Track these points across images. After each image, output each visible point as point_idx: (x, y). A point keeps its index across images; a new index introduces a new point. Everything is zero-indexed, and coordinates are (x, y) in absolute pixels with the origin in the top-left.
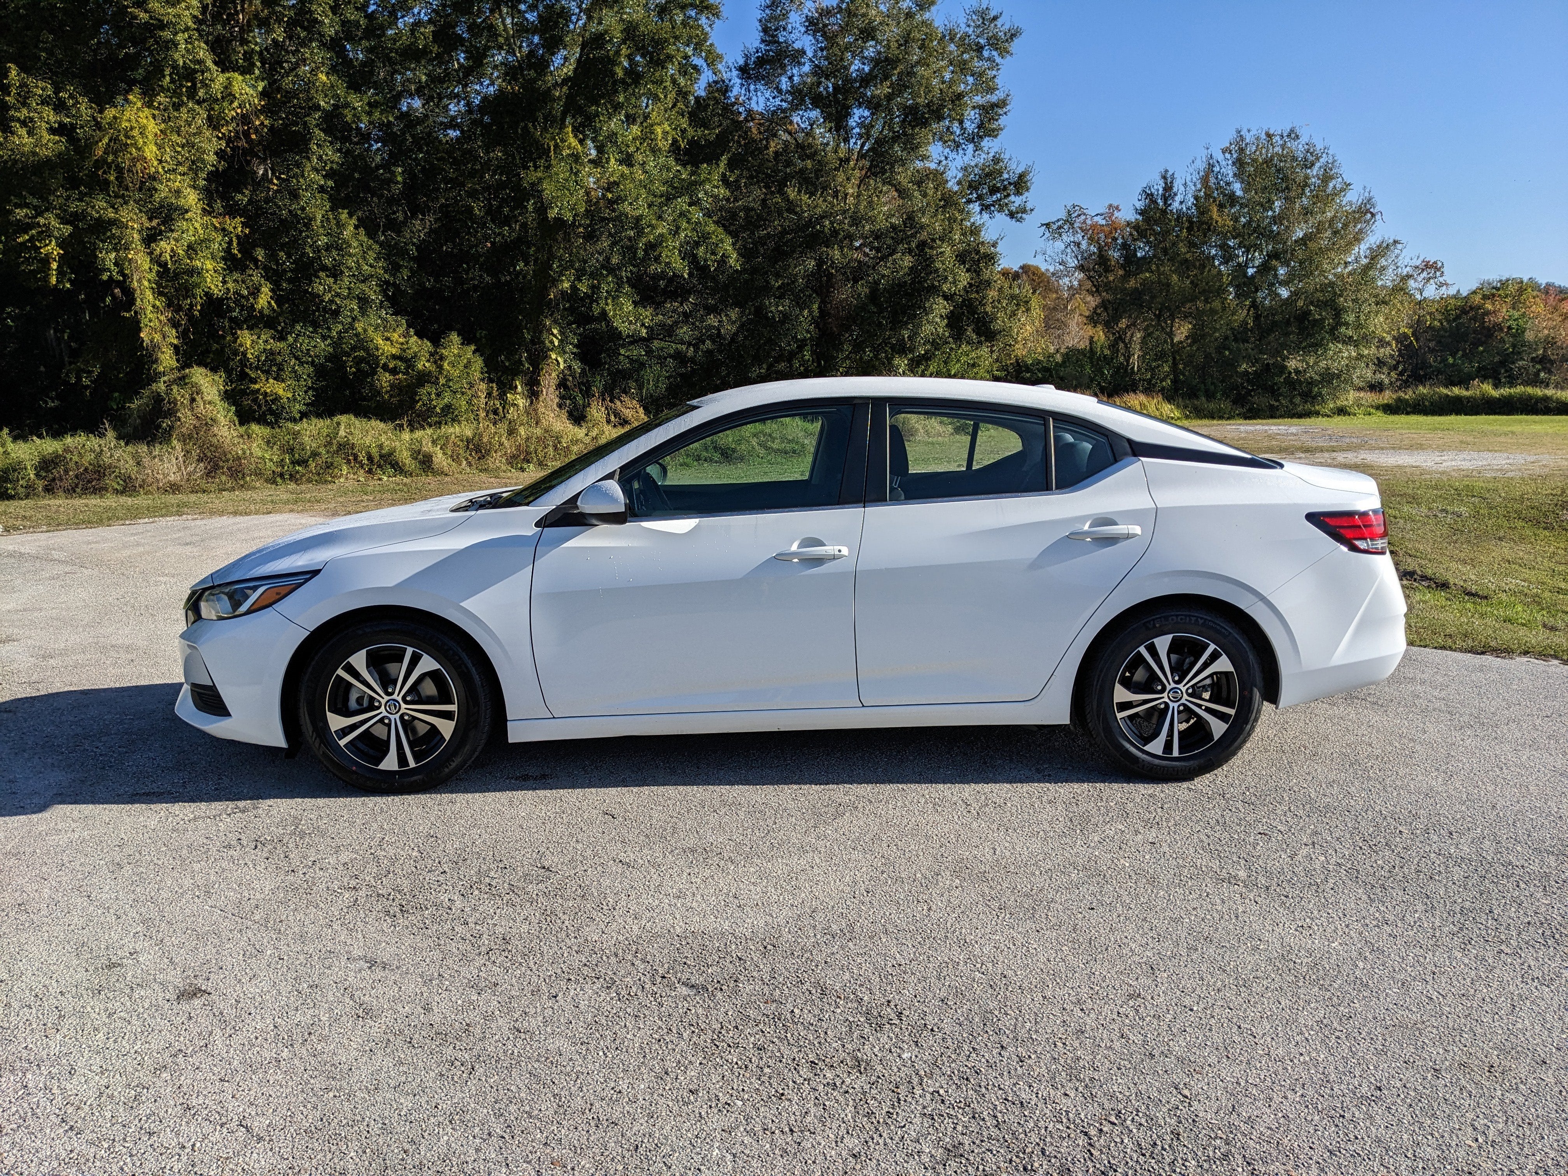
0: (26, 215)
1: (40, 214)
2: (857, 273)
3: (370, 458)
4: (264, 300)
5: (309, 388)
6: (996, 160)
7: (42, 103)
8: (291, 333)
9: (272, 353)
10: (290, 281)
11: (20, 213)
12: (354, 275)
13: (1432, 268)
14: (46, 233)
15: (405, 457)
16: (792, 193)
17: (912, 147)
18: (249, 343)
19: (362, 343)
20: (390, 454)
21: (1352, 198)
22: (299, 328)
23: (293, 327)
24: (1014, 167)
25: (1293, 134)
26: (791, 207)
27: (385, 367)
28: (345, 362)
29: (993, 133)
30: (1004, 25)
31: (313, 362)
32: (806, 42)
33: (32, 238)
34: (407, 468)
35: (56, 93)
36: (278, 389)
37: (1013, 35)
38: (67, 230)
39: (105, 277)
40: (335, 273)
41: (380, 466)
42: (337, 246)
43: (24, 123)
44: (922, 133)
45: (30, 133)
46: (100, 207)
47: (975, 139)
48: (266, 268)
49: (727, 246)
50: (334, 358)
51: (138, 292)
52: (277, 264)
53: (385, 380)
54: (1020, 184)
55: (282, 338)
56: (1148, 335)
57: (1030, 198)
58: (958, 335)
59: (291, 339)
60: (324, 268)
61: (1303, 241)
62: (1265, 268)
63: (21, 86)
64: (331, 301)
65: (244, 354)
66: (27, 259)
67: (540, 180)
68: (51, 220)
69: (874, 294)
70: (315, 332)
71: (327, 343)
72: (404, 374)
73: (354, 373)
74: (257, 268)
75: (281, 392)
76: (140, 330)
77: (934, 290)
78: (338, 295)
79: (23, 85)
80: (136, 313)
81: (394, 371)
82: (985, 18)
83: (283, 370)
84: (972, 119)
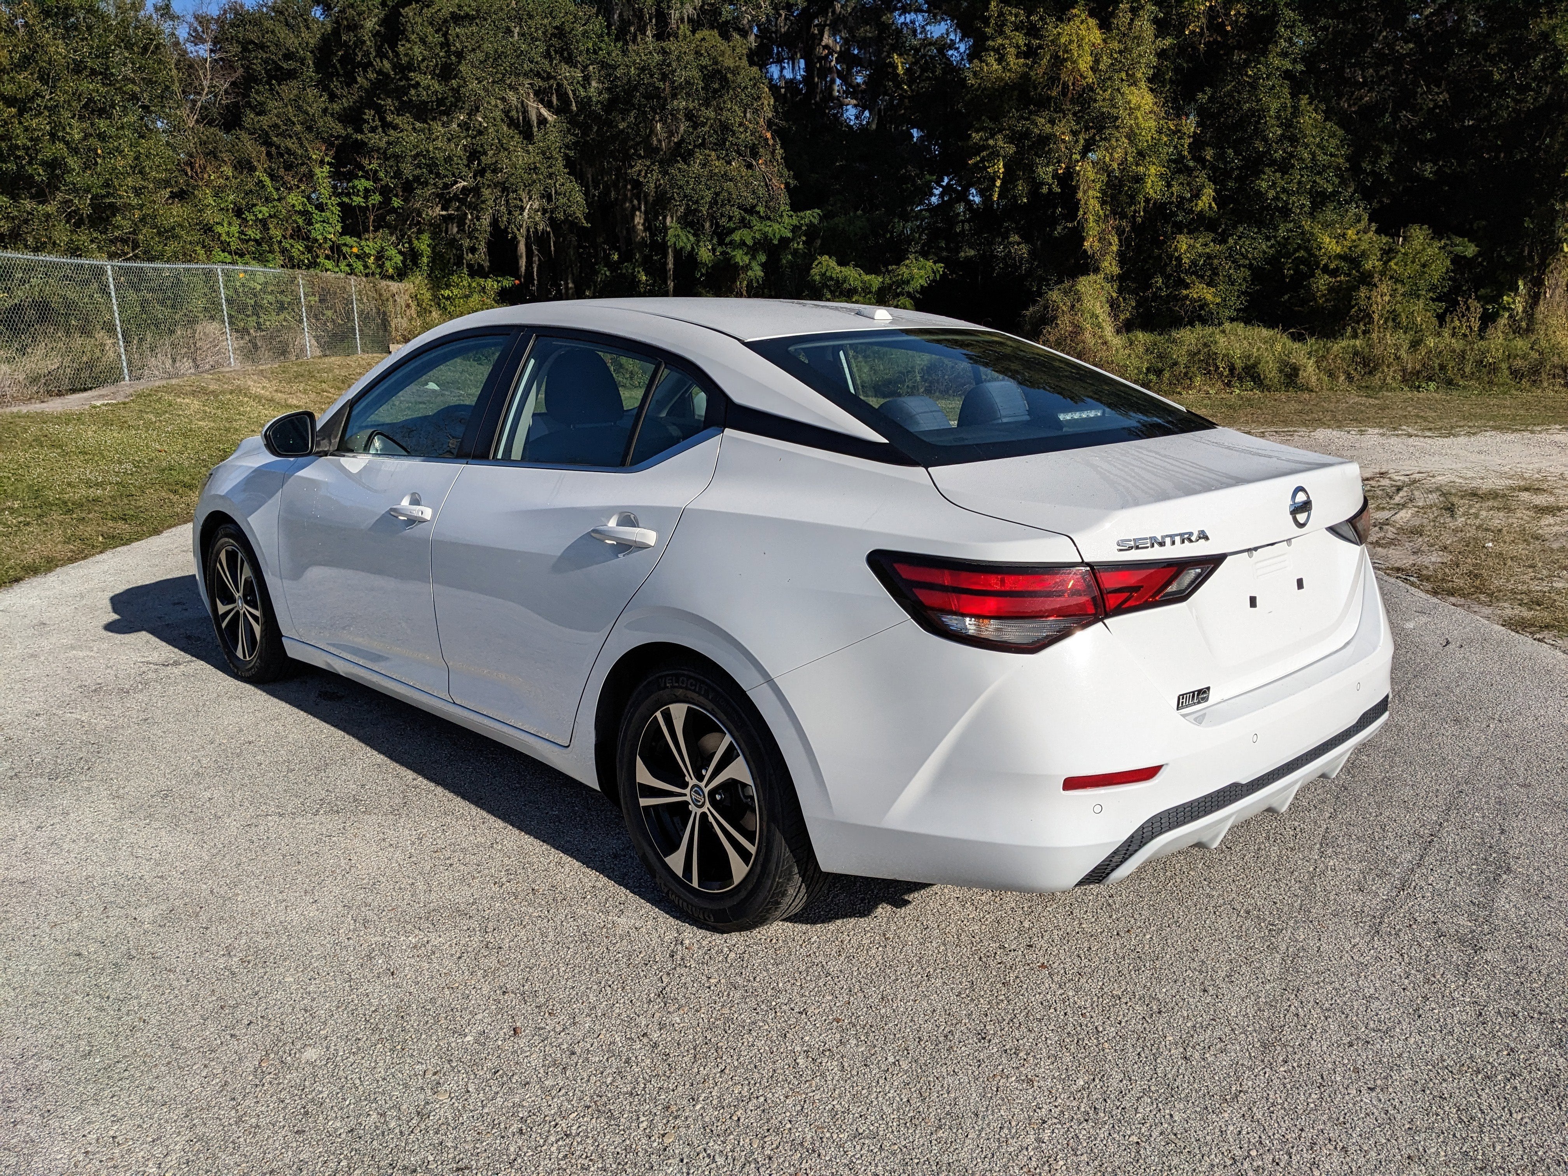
0: (981, 138)
1: (992, 136)
3: (1232, 369)
4: (1206, 201)
5: (1243, 293)
7: (1016, 30)
8: (1232, 235)
9: (1209, 257)
10: (1236, 180)
11: (976, 137)
12: (1307, 167)
14: (994, 154)
15: (1270, 370)
18: (1185, 247)
19: (1307, 242)
20: (1255, 366)
22: (1241, 229)
23: (1235, 227)
27: (1326, 270)
28: (1284, 264)
31: (1251, 264)
33: (983, 160)
34: (1267, 382)
35: (1028, 17)
36: (1208, 294)
38: (1011, 149)
39: (1045, 190)
40: (1284, 167)
41: (1240, 379)
42: (1292, 137)
43: (996, 51)
45: (1000, 61)
46: (1041, 124)
48: (1214, 168)
50: (1274, 261)
51: (1082, 202)
52: (1226, 163)
53: (1322, 283)
55: (1224, 241)
59: (1231, 241)
60: (1273, 162)
63: (999, 16)
64: (1276, 198)
65: (1179, 259)
66: (979, 179)
67: (1554, 28)
68: (999, 141)
70: (1259, 232)
71: (1269, 244)
72: (1346, 275)
73: (1291, 276)
74: (1204, 168)
75: (1209, 297)
76: (1083, 239)
78: (1284, 190)
79: (1001, 14)
80: (1078, 223)
81: (1334, 273)
83: (1217, 274)
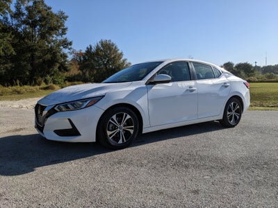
2: (40, 57)
6: (66, 39)
13: (130, 63)
16: (26, 41)
17: (50, 35)
21: (119, 52)
24: (69, 40)
25: (110, 41)
26: (26, 43)
29: (65, 34)
30: (65, 15)
32: (26, 12)
37: (67, 17)
44: (52, 32)
47: (61, 35)
49: (12, 50)
54: (71, 44)
56: (90, 72)
57: (72, 46)
58: (60, 70)
61: (114, 58)
62: (108, 62)
69: (44, 61)
77: (57, 62)
82: (62, 13)
84: (60, 31)
